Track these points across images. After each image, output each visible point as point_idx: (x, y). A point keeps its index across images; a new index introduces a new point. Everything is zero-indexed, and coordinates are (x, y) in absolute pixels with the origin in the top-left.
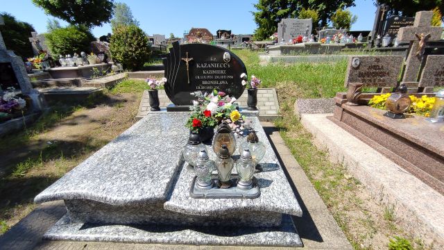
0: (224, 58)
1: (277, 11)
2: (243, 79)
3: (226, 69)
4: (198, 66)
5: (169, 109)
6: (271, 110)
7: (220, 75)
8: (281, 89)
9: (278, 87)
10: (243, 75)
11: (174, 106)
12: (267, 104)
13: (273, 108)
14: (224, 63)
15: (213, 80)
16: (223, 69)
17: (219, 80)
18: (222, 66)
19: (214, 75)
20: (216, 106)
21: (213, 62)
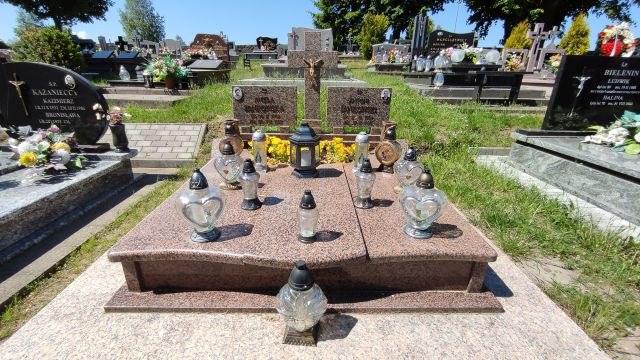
0: (67, 82)
1: (345, 12)
2: (96, 111)
3: (73, 97)
4: (34, 93)
7: (67, 105)
10: (96, 106)
15: (60, 111)
17: (68, 112)
18: (67, 93)
19: (59, 105)
21: (53, 88)
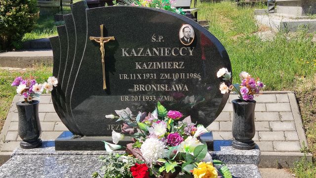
0: (181, 35)
2: (221, 79)
3: (186, 59)
4: (125, 53)
5: (60, 145)
6: (285, 140)
8: (306, 92)
9: (300, 89)
10: (222, 72)
11: (70, 138)
12: (277, 126)
13: (290, 136)
14: (181, 46)
16: (178, 59)
18: (177, 52)
20: (161, 145)
21: (157, 45)
